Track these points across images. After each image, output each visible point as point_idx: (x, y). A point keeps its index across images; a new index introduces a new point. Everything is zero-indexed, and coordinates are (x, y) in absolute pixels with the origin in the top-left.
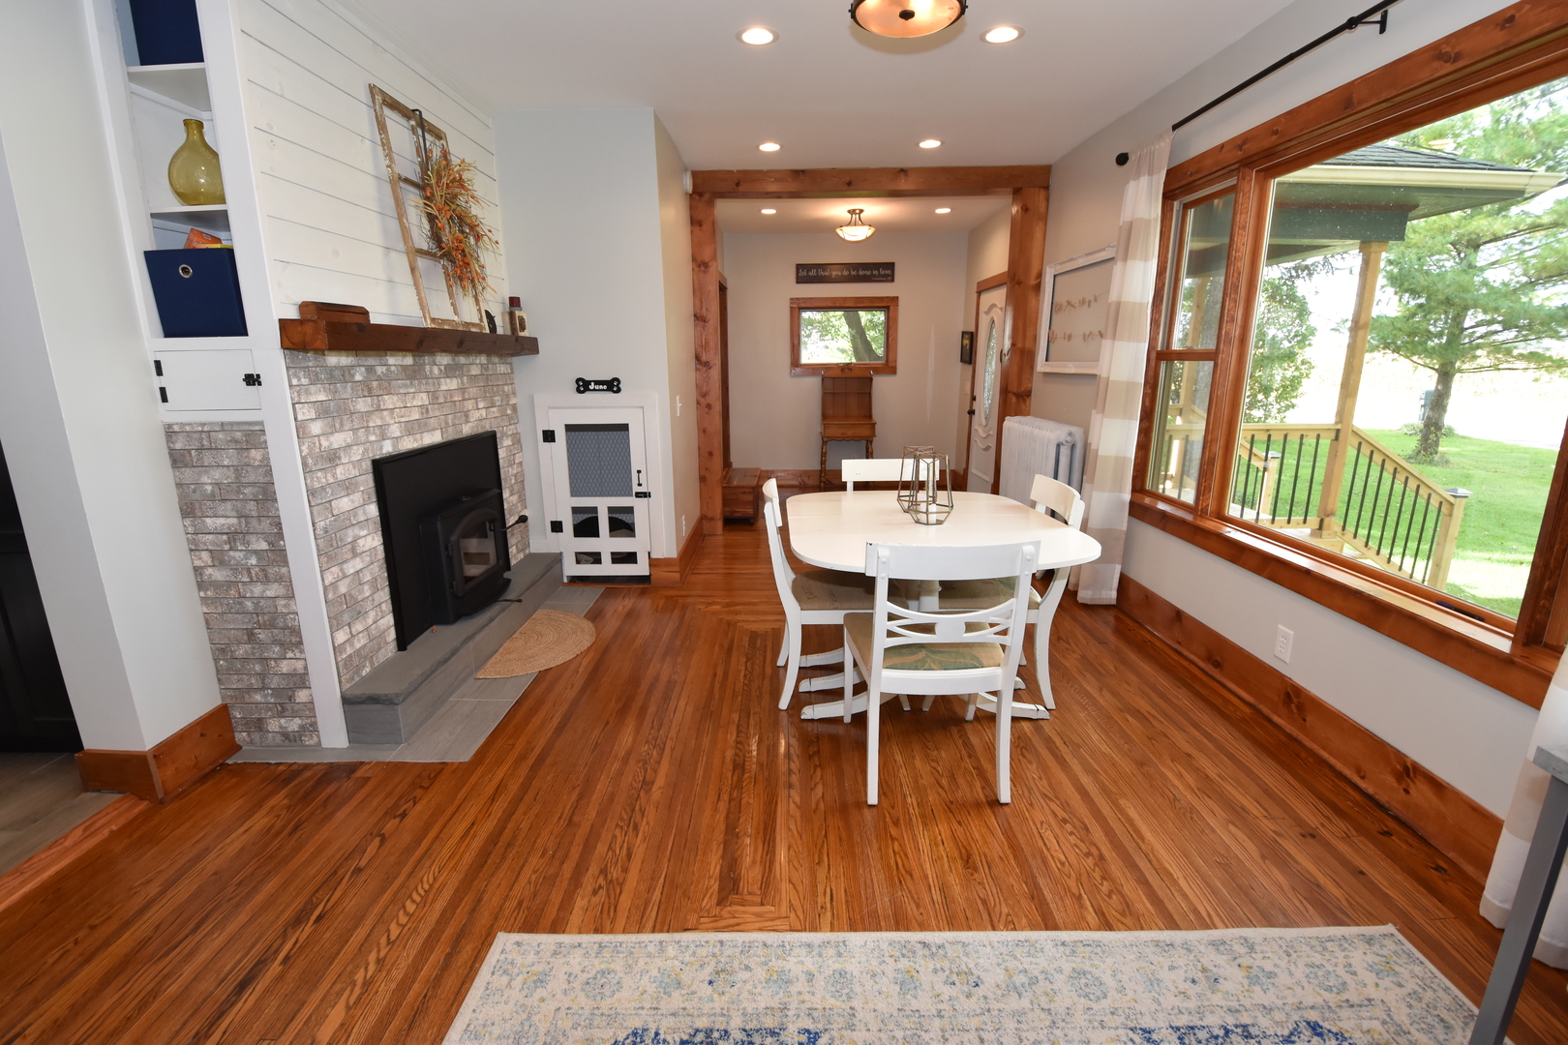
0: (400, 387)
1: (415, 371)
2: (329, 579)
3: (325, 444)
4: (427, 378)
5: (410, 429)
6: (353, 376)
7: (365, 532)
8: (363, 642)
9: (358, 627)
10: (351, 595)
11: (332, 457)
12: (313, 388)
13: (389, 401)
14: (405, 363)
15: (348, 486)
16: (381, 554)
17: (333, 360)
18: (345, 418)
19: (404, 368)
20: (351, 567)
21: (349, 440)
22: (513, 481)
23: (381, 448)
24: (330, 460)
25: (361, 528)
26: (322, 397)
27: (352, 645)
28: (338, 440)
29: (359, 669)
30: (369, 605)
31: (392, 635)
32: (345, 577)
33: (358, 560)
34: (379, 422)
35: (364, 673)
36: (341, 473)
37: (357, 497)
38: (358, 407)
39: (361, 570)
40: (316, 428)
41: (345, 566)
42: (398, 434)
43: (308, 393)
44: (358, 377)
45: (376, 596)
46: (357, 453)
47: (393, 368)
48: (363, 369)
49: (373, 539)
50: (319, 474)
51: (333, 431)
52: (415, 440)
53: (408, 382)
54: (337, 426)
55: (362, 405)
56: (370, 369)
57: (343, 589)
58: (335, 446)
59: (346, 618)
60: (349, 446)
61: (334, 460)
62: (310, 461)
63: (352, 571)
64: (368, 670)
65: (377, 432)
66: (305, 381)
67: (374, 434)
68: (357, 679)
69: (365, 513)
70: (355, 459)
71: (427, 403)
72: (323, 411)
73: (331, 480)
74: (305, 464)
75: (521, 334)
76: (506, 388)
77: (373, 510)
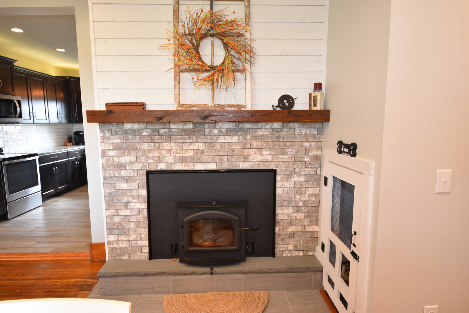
0: (178, 139)
1: (194, 132)
2: (108, 213)
3: (116, 160)
4: (205, 135)
5: (183, 159)
6: (141, 133)
7: (136, 201)
8: (124, 245)
9: (123, 238)
10: (120, 224)
11: (121, 166)
12: (112, 138)
13: (167, 145)
14: (185, 127)
15: (127, 180)
16: (146, 212)
17: (128, 126)
18: (132, 151)
19: (185, 131)
20: (123, 213)
21: (133, 160)
22: (301, 204)
23: (157, 166)
24: (118, 167)
25: (134, 198)
26: (118, 141)
27: (118, 244)
28: (125, 159)
29: (119, 255)
30: (132, 232)
31: (146, 250)
32: (118, 215)
33: (128, 211)
34: (157, 154)
35: (123, 258)
36: (123, 173)
37: (134, 185)
38: (143, 147)
39: (130, 216)
40: (112, 153)
41: (119, 211)
42: (172, 161)
43: (108, 139)
44: (145, 134)
45: (138, 229)
46: (137, 166)
47: (173, 130)
48: (149, 130)
49: (141, 205)
50: (110, 172)
51: (123, 155)
52: (189, 166)
53: (187, 137)
54: (126, 153)
55: (145, 146)
56: (154, 131)
57: (117, 219)
58: (123, 162)
59: (116, 232)
60: (133, 163)
61: (120, 167)
62: (105, 166)
63: (123, 214)
64: (126, 258)
65: (156, 158)
66: (107, 134)
67: (153, 159)
68: (118, 258)
69: (137, 192)
70: (135, 168)
71: (203, 148)
72: (117, 147)
73: (118, 175)
74: (103, 167)
75: (314, 108)
76: (306, 144)
77: (144, 192)
